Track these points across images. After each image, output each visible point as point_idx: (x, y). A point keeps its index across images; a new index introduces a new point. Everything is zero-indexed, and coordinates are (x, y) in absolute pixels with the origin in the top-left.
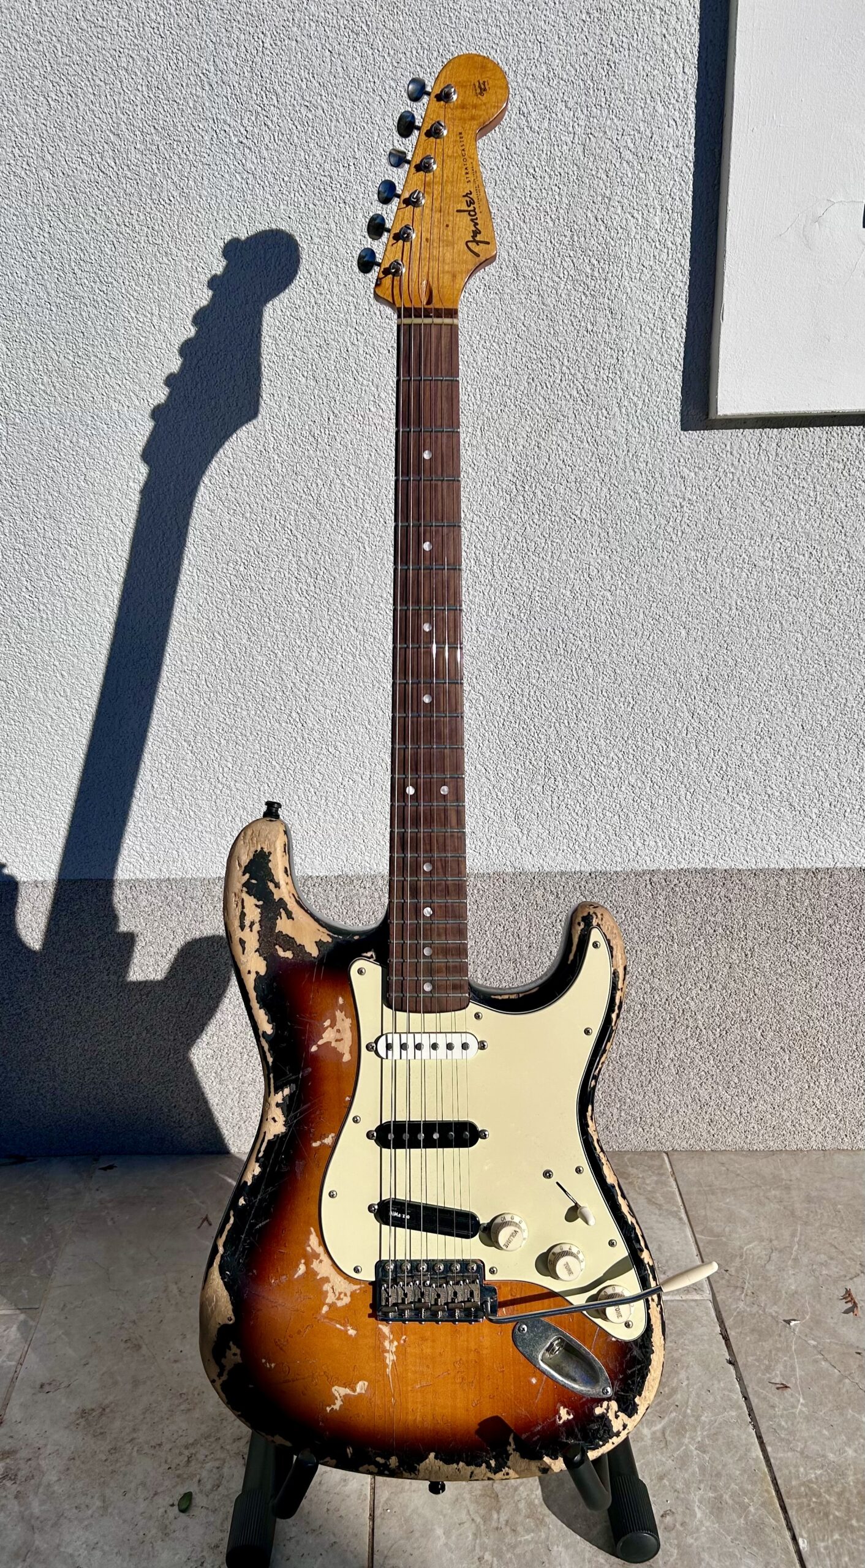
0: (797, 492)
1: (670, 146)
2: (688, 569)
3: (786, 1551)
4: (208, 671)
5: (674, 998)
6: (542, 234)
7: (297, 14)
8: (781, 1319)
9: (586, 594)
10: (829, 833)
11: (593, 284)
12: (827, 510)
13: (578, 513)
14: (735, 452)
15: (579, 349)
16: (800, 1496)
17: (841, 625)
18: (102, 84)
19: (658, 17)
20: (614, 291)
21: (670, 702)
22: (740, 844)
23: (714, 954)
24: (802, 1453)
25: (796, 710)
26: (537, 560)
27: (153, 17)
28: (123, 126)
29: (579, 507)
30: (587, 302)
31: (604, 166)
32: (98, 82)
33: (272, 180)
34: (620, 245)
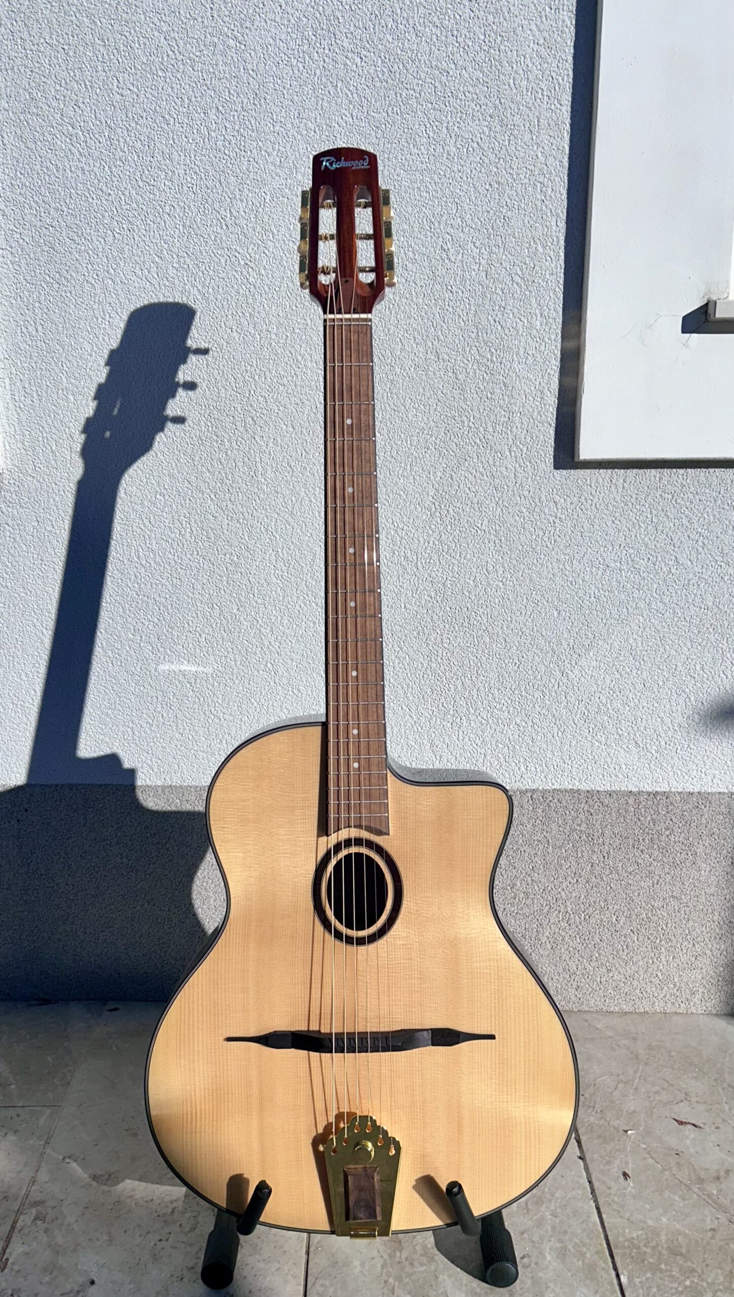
0: (638, 514)
1: (547, 274)
2: (559, 568)
3: (611, 1284)
4: (207, 632)
5: (549, 888)
6: (456, 330)
7: (289, 180)
8: (621, 1129)
9: (485, 583)
10: (665, 765)
11: (492, 365)
12: (660, 528)
13: (479, 525)
14: (593, 485)
15: (481, 411)
16: (625, 1247)
17: (671, 611)
18: (152, 223)
19: (539, 188)
20: (507, 371)
21: (546, 663)
22: (599, 771)
23: (580, 855)
24: (628, 1220)
25: (639, 672)
26: (449, 558)
27: (189, 180)
28: (165, 252)
29: (480, 522)
30: (487, 378)
31: (500, 286)
32: (149, 222)
33: (267, 289)
34: (512, 340)
